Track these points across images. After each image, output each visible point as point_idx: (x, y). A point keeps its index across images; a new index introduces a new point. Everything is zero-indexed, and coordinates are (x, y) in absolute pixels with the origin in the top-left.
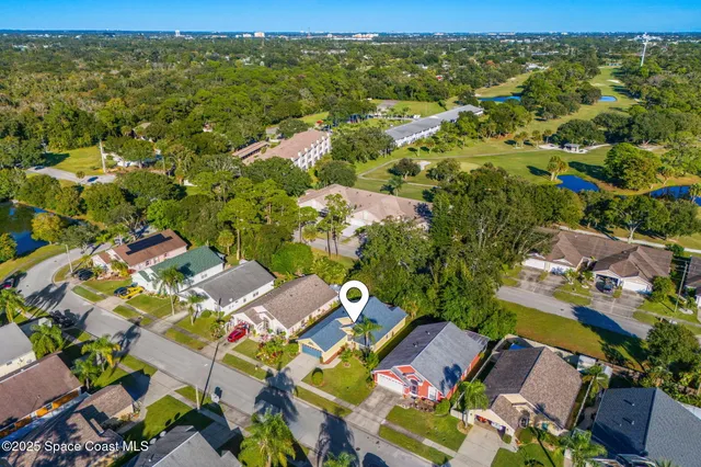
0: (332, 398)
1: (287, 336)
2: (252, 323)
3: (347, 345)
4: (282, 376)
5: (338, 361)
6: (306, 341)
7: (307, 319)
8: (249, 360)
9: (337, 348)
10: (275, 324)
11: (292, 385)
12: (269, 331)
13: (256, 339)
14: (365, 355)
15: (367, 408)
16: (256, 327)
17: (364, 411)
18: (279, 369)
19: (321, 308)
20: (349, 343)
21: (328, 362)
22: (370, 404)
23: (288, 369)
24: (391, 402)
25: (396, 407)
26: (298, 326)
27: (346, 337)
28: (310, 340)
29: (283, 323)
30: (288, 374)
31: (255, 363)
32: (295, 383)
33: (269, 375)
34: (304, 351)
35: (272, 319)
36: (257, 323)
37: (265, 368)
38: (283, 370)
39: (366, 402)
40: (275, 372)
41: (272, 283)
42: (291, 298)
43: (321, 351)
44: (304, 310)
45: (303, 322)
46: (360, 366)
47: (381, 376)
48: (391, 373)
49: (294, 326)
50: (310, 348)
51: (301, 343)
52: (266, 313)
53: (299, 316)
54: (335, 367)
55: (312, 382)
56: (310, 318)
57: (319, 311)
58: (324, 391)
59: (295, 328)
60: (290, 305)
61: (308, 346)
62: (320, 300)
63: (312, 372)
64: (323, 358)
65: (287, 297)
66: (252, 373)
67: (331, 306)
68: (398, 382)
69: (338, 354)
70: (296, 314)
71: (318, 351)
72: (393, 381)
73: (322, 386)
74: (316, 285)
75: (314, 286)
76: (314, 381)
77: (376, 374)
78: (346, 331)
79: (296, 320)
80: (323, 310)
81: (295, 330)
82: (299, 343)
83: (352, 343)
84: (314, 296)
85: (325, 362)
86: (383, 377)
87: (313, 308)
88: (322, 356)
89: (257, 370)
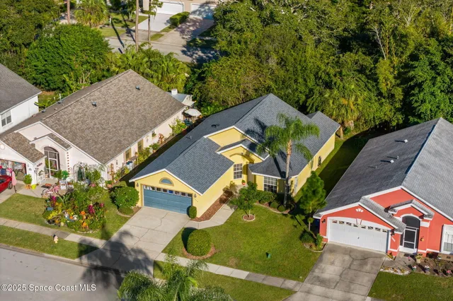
0: (242, 274)
2: (23, 159)
3: (233, 186)
4: (117, 247)
5: (226, 212)
6: (152, 179)
7: (134, 148)
8: (32, 228)
9: (216, 191)
10: (73, 158)
11: (147, 260)
12: (59, 175)
13: (34, 192)
14: (281, 197)
15: (323, 282)
16: (30, 168)
17: (318, 289)
18: (105, 236)
19: (157, 131)
20: (238, 182)
21: (207, 216)
22: (326, 276)
23: (126, 233)
24: (368, 267)
25: (380, 275)
26: (119, 162)
27: (231, 171)
28: (164, 173)
29: (94, 155)
30: (129, 243)
31: (47, 231)
32: (152, 257)
33: (86, 250)
34: (148, 202)
35: (67, 147)
36: (33, 160)
37: (74, 238)
38: (115, 236)
39: (317, 272)
40: (99, 243)
41: (35, 99)
42: (96, 110)
43: (190, 195)
44: (127, 130)
45: (128, 155)
46: (275, 217)
47: (335, 222)
48: (359, 210)
49: (113, 162)
50: (165, 190)
51: (141, 185)
52: (51, 136)
53: (120, 142)
54: (226, 222)
55: (186, 253)
56: (140, 147)
57: (154, 135)
58: (220, 265)
59: (115, 166)
60: (97, 121)
61: (159, 189)
62: (153, 115)
63: (180, 236)
64: (195, 208)
65: (88, 108)
66: (48, 248)
67: (173, 128)
68: (374, 229)
69: (222, 201)
70: (115, 139)
71: (184, 194)
72: (364, 228)
73: (211, 257)
74: (139, 89)
75: (135, 90)
76: (189, 249)
77: (325, 221)
78: (231, 156)
79: (115, 150)
80: (161, 135)
81: (116, 170)
82: (138, 185)
83: (243, 182)
84: (139, 108)
85: (202, 217)
86: (338, 222)
87: (144, 127)
88: (194, 205)
89: (56, 242)
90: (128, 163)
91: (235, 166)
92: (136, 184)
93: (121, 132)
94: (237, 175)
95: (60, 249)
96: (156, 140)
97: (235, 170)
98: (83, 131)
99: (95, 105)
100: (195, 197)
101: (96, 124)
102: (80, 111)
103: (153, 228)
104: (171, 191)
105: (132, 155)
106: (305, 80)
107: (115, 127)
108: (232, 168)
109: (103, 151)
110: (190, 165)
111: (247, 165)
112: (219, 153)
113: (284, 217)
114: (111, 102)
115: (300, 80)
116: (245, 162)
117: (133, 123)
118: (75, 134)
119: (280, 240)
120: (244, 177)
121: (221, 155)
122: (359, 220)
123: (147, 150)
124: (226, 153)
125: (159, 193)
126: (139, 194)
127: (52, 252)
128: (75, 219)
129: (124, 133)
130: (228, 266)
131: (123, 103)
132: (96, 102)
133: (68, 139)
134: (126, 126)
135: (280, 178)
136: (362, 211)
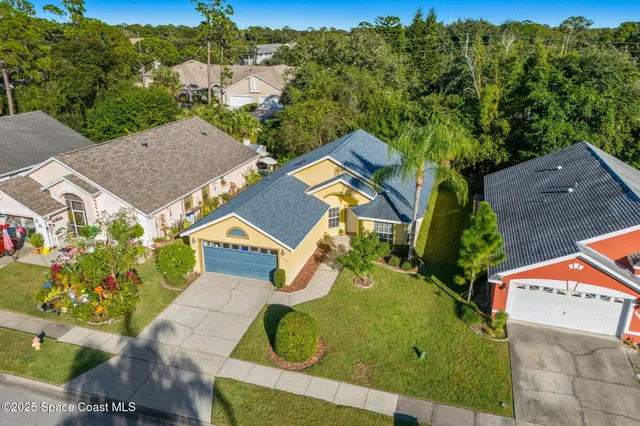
1: (147, 240)
2: (28, 212)
3: (327, 237)
5: (326, 278)
7: (197, 197)
10: (103, 206)
12: (87, 232)
13: (45, 258)
16: (40, 224)
18: (129, 330)
19: (227, 178)
20: (334, 232)
21: (302, 282)
23: (164, 327)
26: (174, 212)
27: (326, 217)
28: (233, 220)
31: (33, 324)
32: (209, 373)
33: (88, 361)
34: (211, 266)
35: (94, 192)
36: (42, 212)
37: (77, 336)
38: (145, 333)
40: (111, 343)
42: (146, 150)
43: (275, 252)
44: (187, 174)
45: (188, 205)
46: (402, 279)
47: (522, 287)
48: (576, 266)
49: (166, 212)
50: (236, 247)
51: (200, 240)
52: (71, 178)
53: (176, 187)
54: (331, 292)
55: (273, 355)
56: (205, 196)
57: (223, 183)
58: (340, 380)
59: (167, 217)
60: (145, 163)
61: (226, 245)
62: (222, 160)
63: (261, 321)
64: (283, 271)
65: (135, 147)
66: (17, 362)
67: (246, 178)
68: (598, 297)
69: (318, 259)
70: (168, 182)
71: (264, 251)
72: (578, 296)
73: (319, 363)
74: (205, 134)
75: (200, 135)
76: (280, 350)
77: (504, 286)
78: (325, 197)
79: (168, 196)
80: (232, 184)
81: (170, 223)
82: (194, 241)
83: (341, 231)
84: (205, 152)
85: (294, 283)
86: (528, 287)
87: (211, 172)
88: (281, 267)
89: (38, 348)
90: (188, 215)
91: (330, 211)
92: (191, 239)
93: (178, 176)
94: (333, 224)
95: (39, 363)
96: (226, 189)
97: (330, 216)
98: (121, 172)
99: (146, 145)
100: (283, 253)
101: (143, 165)
102: (123, 150)
103: (217, 308)
104: (245, 248)
105: (195, 205)
106: (388, 122)
107: (170, 170)
108: (327, 213)
109: (149, 197)
110: (273, 209)
111: (346, 209)
112: (309, 193)
113: (414, 279)
114: (167, 144)
115: (384, 123)
116: (343, 205)
117: (195, 167)
118: (108, 176)
119: (426, 320)
120: (342, 226)
121: (312, 196)
122: (572, 284)
123: (216, 199)
124: (318, 194)
125: (226, 251)
126: (197, 255)
127: (21, 372)
128: (85, 300)
129: (183, 177)
130: (354, 382)
131: (184, 146)
132: (148, 142)
133: (94, 181)
134: (186, 169)
135: (399, 222)
136: (581, 267)
